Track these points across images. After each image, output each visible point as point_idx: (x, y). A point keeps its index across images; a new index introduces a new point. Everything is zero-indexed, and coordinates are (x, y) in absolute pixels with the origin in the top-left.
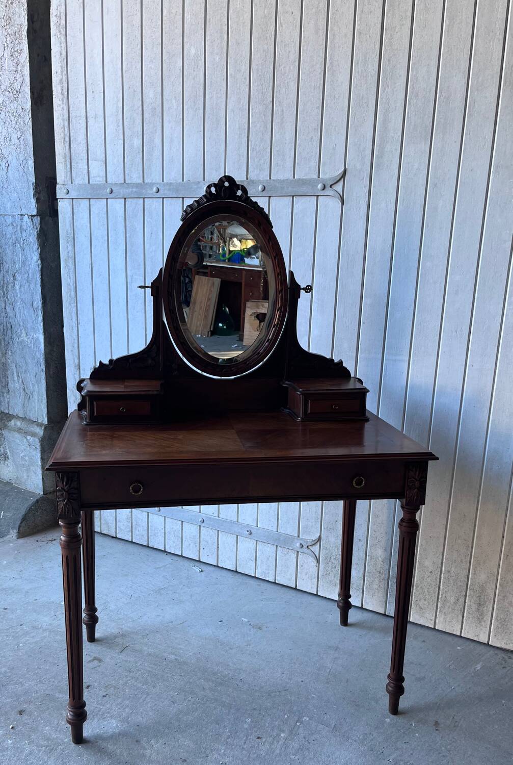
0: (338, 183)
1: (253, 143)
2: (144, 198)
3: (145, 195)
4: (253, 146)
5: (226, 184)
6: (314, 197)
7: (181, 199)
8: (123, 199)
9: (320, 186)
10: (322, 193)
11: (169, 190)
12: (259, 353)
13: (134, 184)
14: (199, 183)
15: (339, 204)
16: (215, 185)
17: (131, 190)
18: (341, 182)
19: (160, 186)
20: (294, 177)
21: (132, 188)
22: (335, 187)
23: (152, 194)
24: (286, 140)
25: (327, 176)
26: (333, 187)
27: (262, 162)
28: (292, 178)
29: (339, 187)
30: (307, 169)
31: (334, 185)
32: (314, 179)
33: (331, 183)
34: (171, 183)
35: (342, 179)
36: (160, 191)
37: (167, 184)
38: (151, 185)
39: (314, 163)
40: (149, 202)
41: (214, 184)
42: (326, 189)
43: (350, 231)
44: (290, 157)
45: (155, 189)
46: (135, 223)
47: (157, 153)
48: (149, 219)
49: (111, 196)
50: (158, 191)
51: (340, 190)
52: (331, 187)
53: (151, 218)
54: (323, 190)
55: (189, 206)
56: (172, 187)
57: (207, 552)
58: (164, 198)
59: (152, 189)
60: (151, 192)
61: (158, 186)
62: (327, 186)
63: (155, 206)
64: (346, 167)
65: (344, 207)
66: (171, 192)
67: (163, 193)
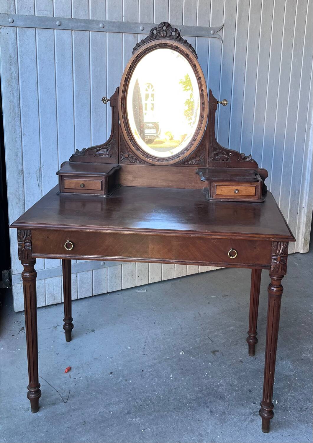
2: (90, 31)
6: (207, 38)
7: (121, 34)
8: (71, 31)
9: (212, 32)
10: (213, 36)
11: (113, 26)
13: (82, 19)
14: (136, 23)
15: (220, 42)
17: (79, 24)
18: (221, 31)
19: (105, 23)
20: (196, 25)
21: (81, 23)
22: (219, 33)
23: (99, 29)
25: (214, 26)
26: (217, 33)
27: (177, 14)
30: (204, 21)
32: (208, 28)
33: (217, 31)
34: (114, 22)
35: (222, 29)
36: (105, 27)
37: (111, 22)
38: (98, 22)
39: (207, 18)
40: (95, 35)
42: (214, 34)
45: (101, 25)
46: (81, 50)
48: (94, 47)
49: (60, 27)
50: (103, 27)
51: (221, 35)
53: (97, 47)
56: (115, 25)
57: (141, 278)
59: (98, 25)
60: (97, 27)
61: (103, 23)
62: (215, 32)
63: (100, 37)
64: (224, 22)
65: (223, 44)
66: (115, 28)
67: (108, 28)
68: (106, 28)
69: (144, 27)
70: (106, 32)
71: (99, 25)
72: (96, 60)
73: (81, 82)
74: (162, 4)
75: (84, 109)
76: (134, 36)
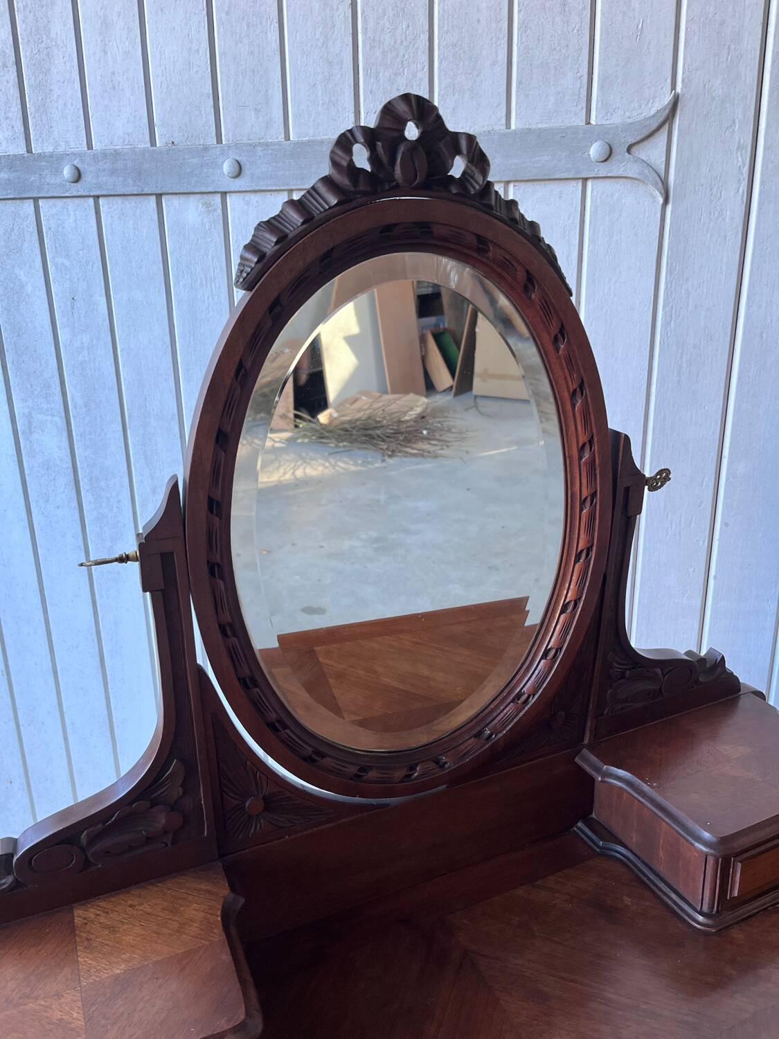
0: (652, 139)
1: (371, 24)
2: (36, 200)
3: (40, 189)
4: (370, 34)
5: (412, 132)
6: (574, 183)
7: (153, 199)
9: (595, 150)
10: (603, 170)
11: (113, 172)
12: (519, 695)
14: (206, 149)
15: (654, 197)
16: (371, 137)
18: (663, 136)
19: (82, 161)
20: (508, 125)
22: (643, 152)
23: (62, 186)
24: (478, 10)
25: (616, 119)
26: (634, 150)
28: (501, 127)
29: (653, 152)
30: (552, 99)
31: (641, 145)
32: (575, 130)
33: (631, 140)
34: (116, 154)
35: (666, 126)
36: (83, 176)
37: (105, 154)
38: (54, 160)
39: (572, 81)
40: (54, 210)
41: (365, 130)
42: (613, 158)
43: (687, 280)
44: (494, 63)
45: (67, 172)
46: (17, 271)
47: (64, 64)
48: (59, 260)
50: (78, 176)
51: (659, 162)
52: (629, 151)
53: (68, 256)
54: (606, 160)
55: (270, 225)
56: (120, 164)
58: (98, 197)
59: (58, 171)
60: (58, 180)
61: (75, 163)
62: (620, 150)
63: (75, 221)
64: (679, 89)
65: (669, 208)
66: (121, 179)
67: (94, 181)
68: (88, 178)
69: (243, 160)
70: (97, 197)
71: (62, 172)
72: (73, 308)
73: (32, 385)
74: (320, 44)
75: (54, 479)
76: (207, 205)
